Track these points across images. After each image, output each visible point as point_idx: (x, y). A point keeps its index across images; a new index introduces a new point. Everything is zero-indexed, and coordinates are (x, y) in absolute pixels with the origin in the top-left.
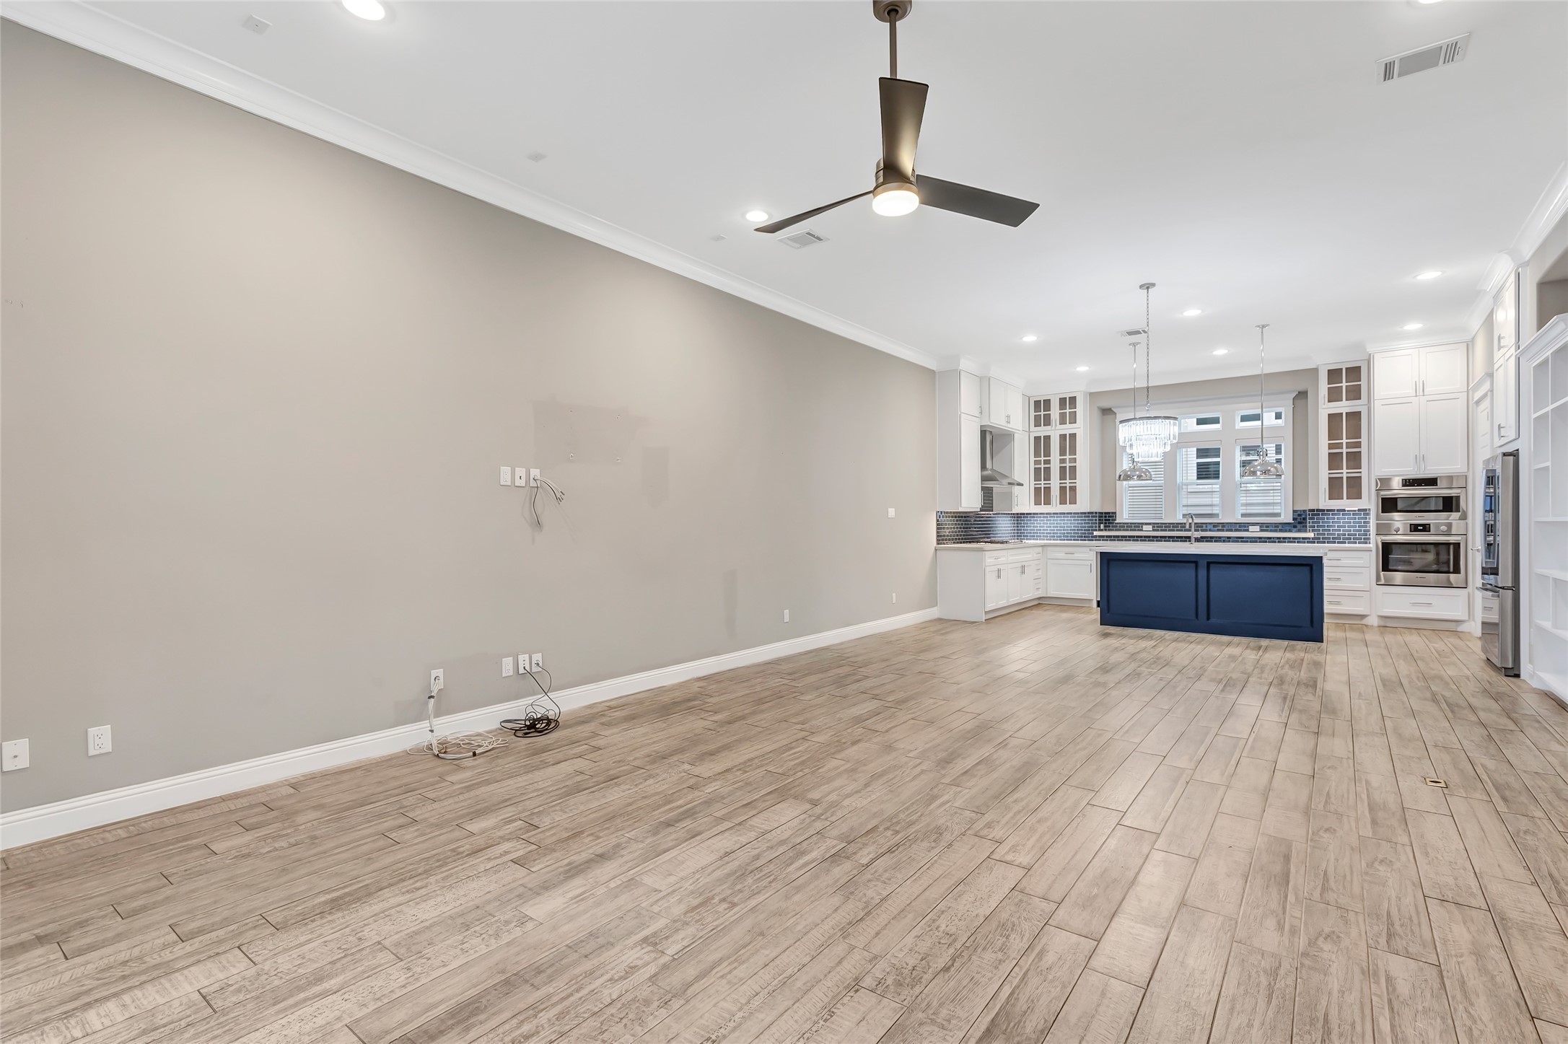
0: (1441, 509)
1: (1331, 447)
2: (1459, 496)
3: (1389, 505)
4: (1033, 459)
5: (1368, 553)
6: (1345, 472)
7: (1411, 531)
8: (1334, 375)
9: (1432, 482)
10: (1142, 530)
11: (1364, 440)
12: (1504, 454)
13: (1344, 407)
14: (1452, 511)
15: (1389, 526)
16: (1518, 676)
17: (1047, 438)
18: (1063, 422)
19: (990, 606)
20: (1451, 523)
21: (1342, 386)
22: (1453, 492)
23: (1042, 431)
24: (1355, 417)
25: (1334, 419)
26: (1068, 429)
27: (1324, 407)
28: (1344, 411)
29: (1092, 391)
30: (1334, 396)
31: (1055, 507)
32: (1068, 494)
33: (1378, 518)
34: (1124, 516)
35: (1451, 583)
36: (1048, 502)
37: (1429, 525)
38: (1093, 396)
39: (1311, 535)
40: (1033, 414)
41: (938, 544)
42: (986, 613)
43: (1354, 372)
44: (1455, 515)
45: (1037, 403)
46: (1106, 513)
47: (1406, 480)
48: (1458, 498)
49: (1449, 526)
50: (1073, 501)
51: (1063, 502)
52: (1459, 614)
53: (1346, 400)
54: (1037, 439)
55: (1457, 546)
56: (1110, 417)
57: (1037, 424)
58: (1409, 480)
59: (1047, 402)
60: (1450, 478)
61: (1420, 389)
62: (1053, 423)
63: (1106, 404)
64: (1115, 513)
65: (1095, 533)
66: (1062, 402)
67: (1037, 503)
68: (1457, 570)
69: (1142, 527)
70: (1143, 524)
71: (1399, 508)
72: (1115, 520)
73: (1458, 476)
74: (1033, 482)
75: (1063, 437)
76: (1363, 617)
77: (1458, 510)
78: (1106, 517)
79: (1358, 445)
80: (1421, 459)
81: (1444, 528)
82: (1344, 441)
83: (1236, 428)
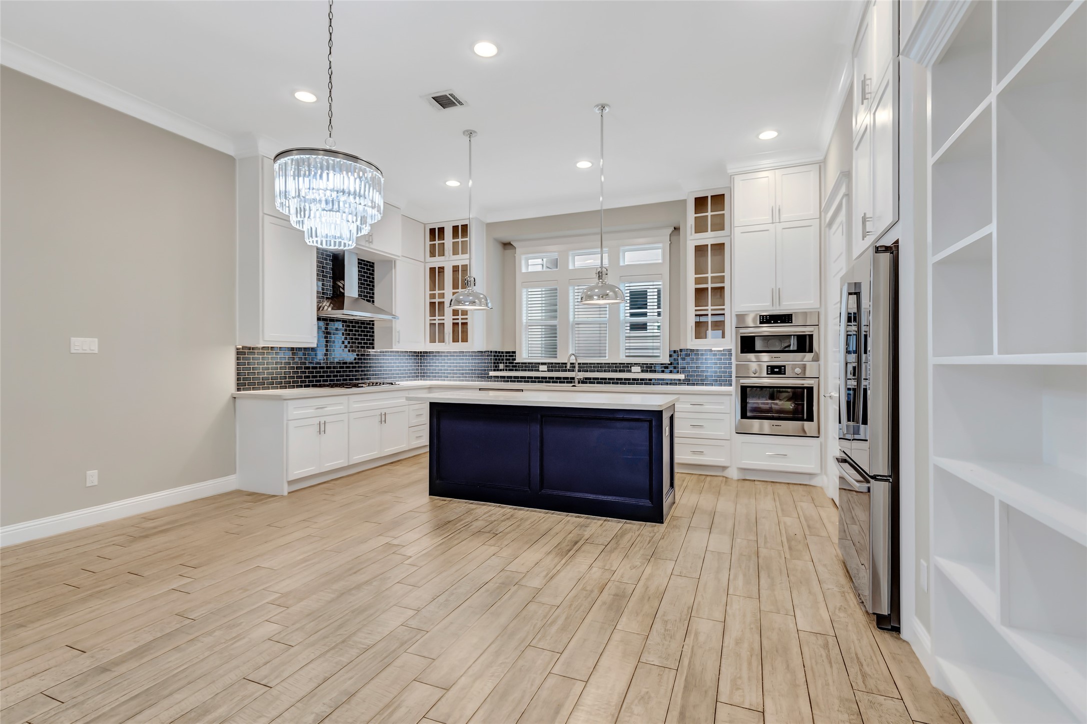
0: (795, 348)
1: (698, 281)
2: (812, 335)
3: (748, 344)
4: (428, 292)
5: (728, 398)
6: (710, 309)
7: (768, 374)
8: (700, 203)
9: (786, 319)
10: (538, 370)
11: (726, 274)
12: (878, 250)
13: (709, 238)
14: (806, 352)
15: (747, 368)
16: (897, 630)
17: (441, 269)
18: (455, 252)
19: (297, 472)
20: (805, 365)
21: (707, 216)
22: (806, 330)
23: (437, 262)
24: (719, 248)
25: (700, 250)
26: (460, 260)
27: (692, 238)
28: (709, 242)
29: (489, 221)
30: (700, 227)
31: (449, 346)
32: (461, 331)
33: (737, 360)
34: (523, 357)
35: (804, 431)
36: (442, 340)
37: (785, 366)
38: (490, 226)
39: (682, 377)
40: (428, 243)
41: (239, 390)
42: (290, 483)
43: (719, 200)
44: (809, 356)
45: (432, 231)
46: (507, 352)
47: (763, 316)
48: (811, 336)
49: (804, 368)
50: (465, 339)
51: (455, 340)
52: (810, 466)
53: (711, 231)
54: (432, 270)
55: (810, 390)
56: (509, 252)
57: (433, 254)
58: (766, 316)
59: (441, 230)
60: (805, 314)
61: (776, 213)
62: (446, 253)
63: (506, 236)
64: (514, 352)
65: (492, 374)
66: (455, 228)
67: (433, 340)
68: (810, 418)
69: (538, 366)
70: (539, 364)
71: (757, 349)
72: (515, 359)
73: (811, 312)
74: (428, 318)
75: (455, 269)
76: (724, 468)
77: (811, 351)
78: (506, 356)
79: (722, 279)
80: (777, 295)
81: (798, 370)
82: (709, 275)
83: (621, 264)
